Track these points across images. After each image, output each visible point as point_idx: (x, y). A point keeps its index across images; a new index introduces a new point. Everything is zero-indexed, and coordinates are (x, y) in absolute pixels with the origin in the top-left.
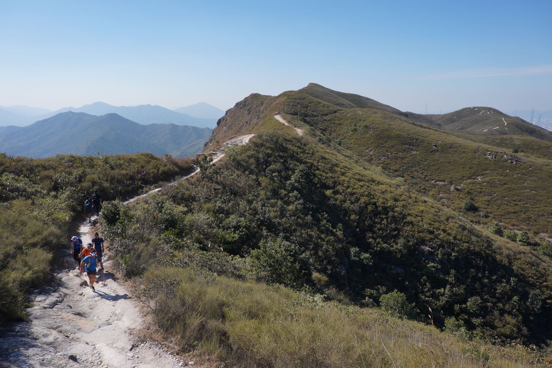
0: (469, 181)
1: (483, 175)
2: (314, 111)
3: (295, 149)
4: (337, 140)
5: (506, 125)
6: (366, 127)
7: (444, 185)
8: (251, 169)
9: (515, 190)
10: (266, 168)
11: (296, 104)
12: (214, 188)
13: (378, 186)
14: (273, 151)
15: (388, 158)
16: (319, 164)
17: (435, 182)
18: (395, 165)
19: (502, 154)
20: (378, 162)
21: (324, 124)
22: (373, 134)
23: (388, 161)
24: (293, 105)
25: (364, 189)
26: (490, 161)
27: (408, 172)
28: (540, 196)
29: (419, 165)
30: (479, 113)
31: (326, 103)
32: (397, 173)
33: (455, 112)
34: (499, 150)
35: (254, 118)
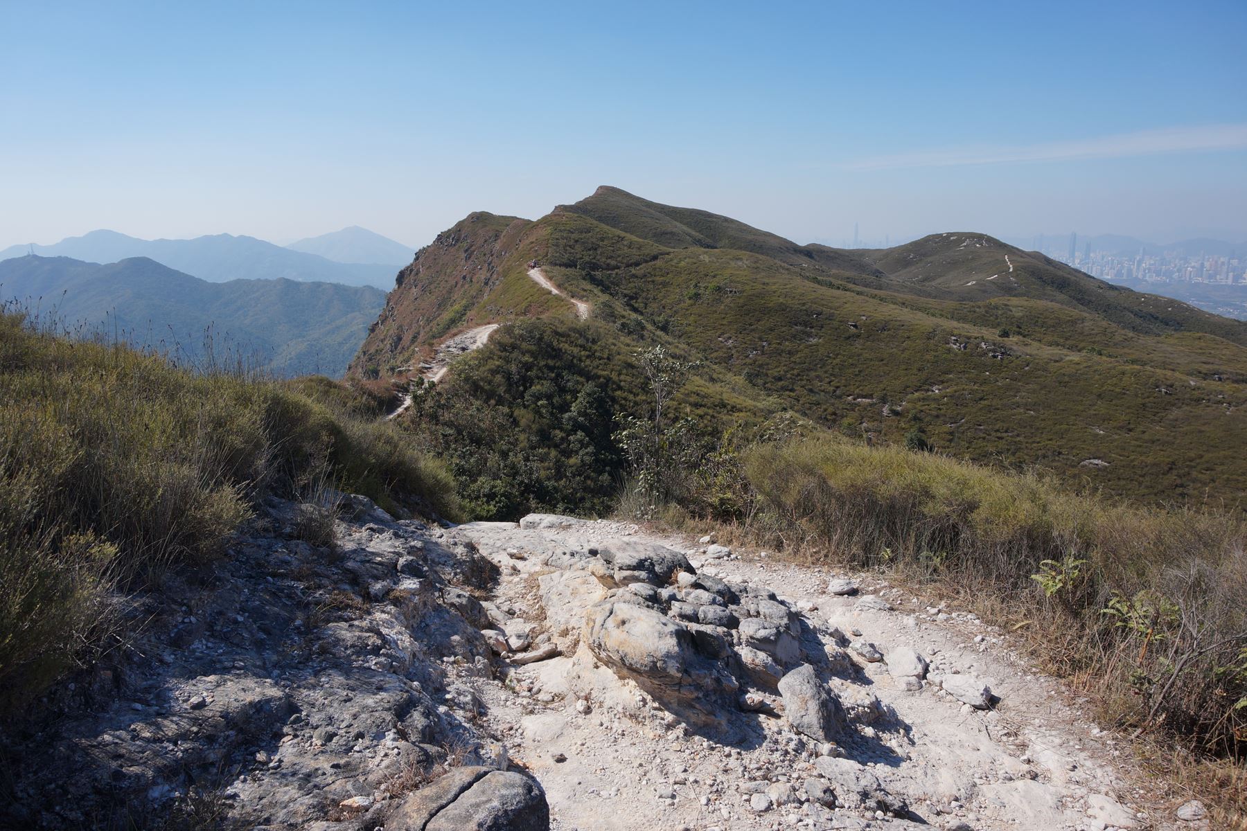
0: (916, 394)
1: (942, 382)
2: (611, 257)
3: (576, 350)
4: (661, 318)
5: (1011, 270)
6: (719, 289)
7: (871, 405)
8: (500, 396)
9: (998, 409)
10: (524, 391)
11: (572, 243)
12: (442, 434)
13: (731, 415)
14: (536, 358)
15: (763, 353)
16: (622, 377)
17: (854, 399)
18: (776, 367)
19: (977, 341)
20: (744, 362)
21: (632, 285)
22: (732, 305)
23: (761, 360)
24: (566, 246)
25: (706, 422)
26: (956, 355)
27: (801, 380)
28: (1042, 420)
29: (824, 365)
30: (959, 246)
31: (634, 238)
32: (780, 383)
33: (911, 244)
34: (974, 331)
35: (481, 269)
